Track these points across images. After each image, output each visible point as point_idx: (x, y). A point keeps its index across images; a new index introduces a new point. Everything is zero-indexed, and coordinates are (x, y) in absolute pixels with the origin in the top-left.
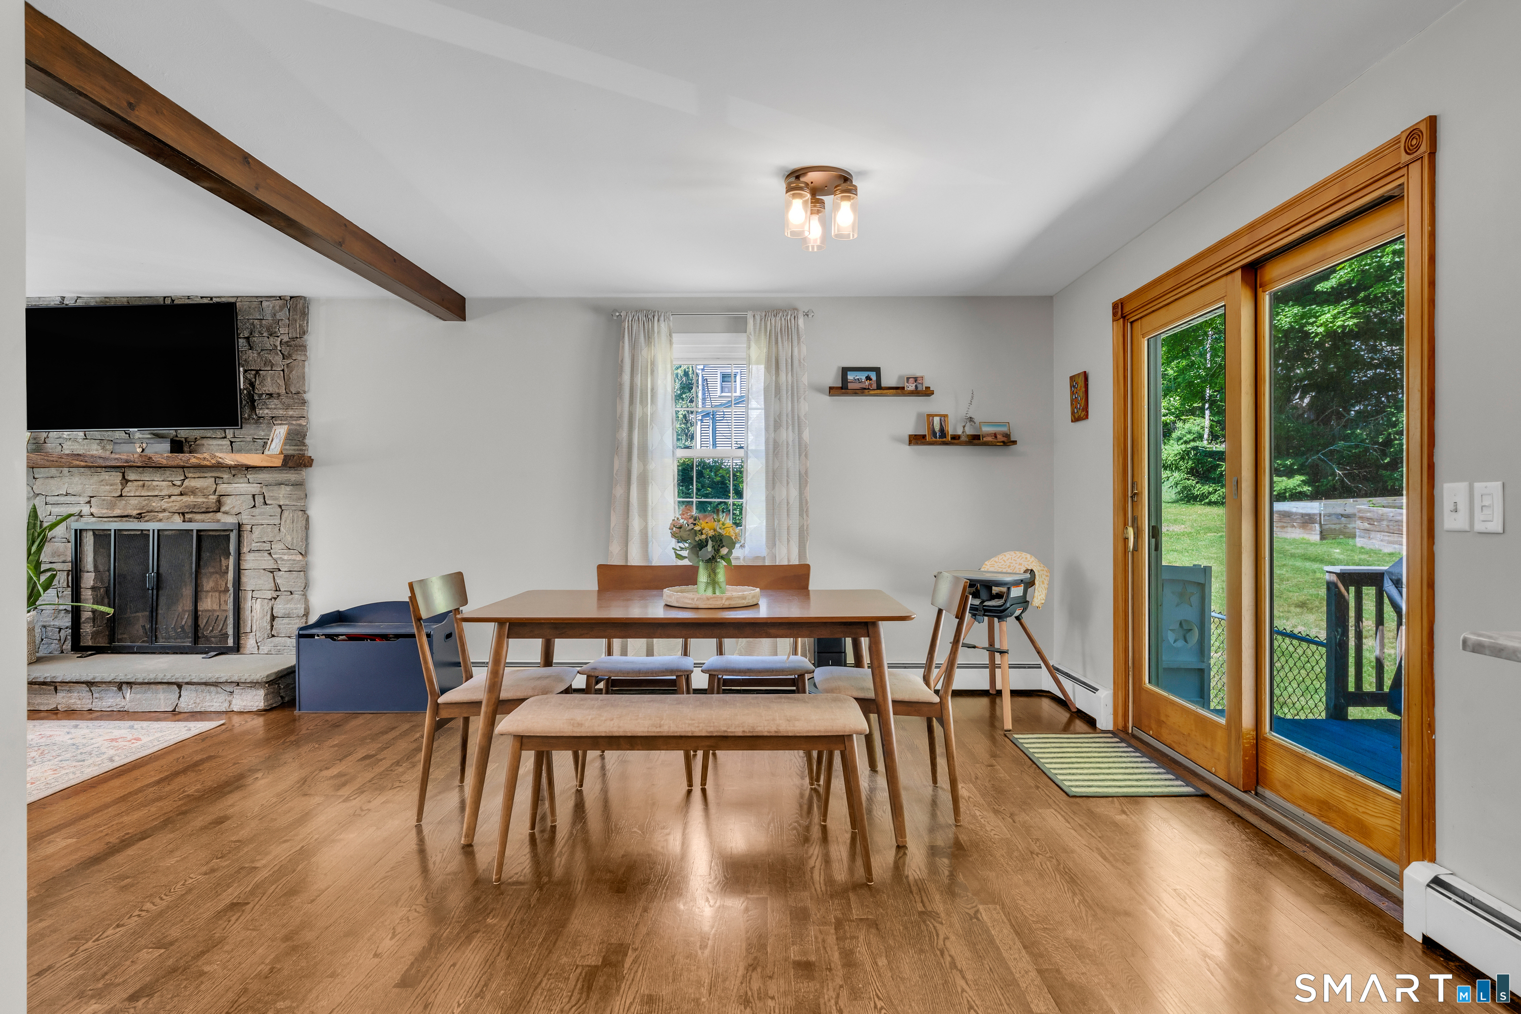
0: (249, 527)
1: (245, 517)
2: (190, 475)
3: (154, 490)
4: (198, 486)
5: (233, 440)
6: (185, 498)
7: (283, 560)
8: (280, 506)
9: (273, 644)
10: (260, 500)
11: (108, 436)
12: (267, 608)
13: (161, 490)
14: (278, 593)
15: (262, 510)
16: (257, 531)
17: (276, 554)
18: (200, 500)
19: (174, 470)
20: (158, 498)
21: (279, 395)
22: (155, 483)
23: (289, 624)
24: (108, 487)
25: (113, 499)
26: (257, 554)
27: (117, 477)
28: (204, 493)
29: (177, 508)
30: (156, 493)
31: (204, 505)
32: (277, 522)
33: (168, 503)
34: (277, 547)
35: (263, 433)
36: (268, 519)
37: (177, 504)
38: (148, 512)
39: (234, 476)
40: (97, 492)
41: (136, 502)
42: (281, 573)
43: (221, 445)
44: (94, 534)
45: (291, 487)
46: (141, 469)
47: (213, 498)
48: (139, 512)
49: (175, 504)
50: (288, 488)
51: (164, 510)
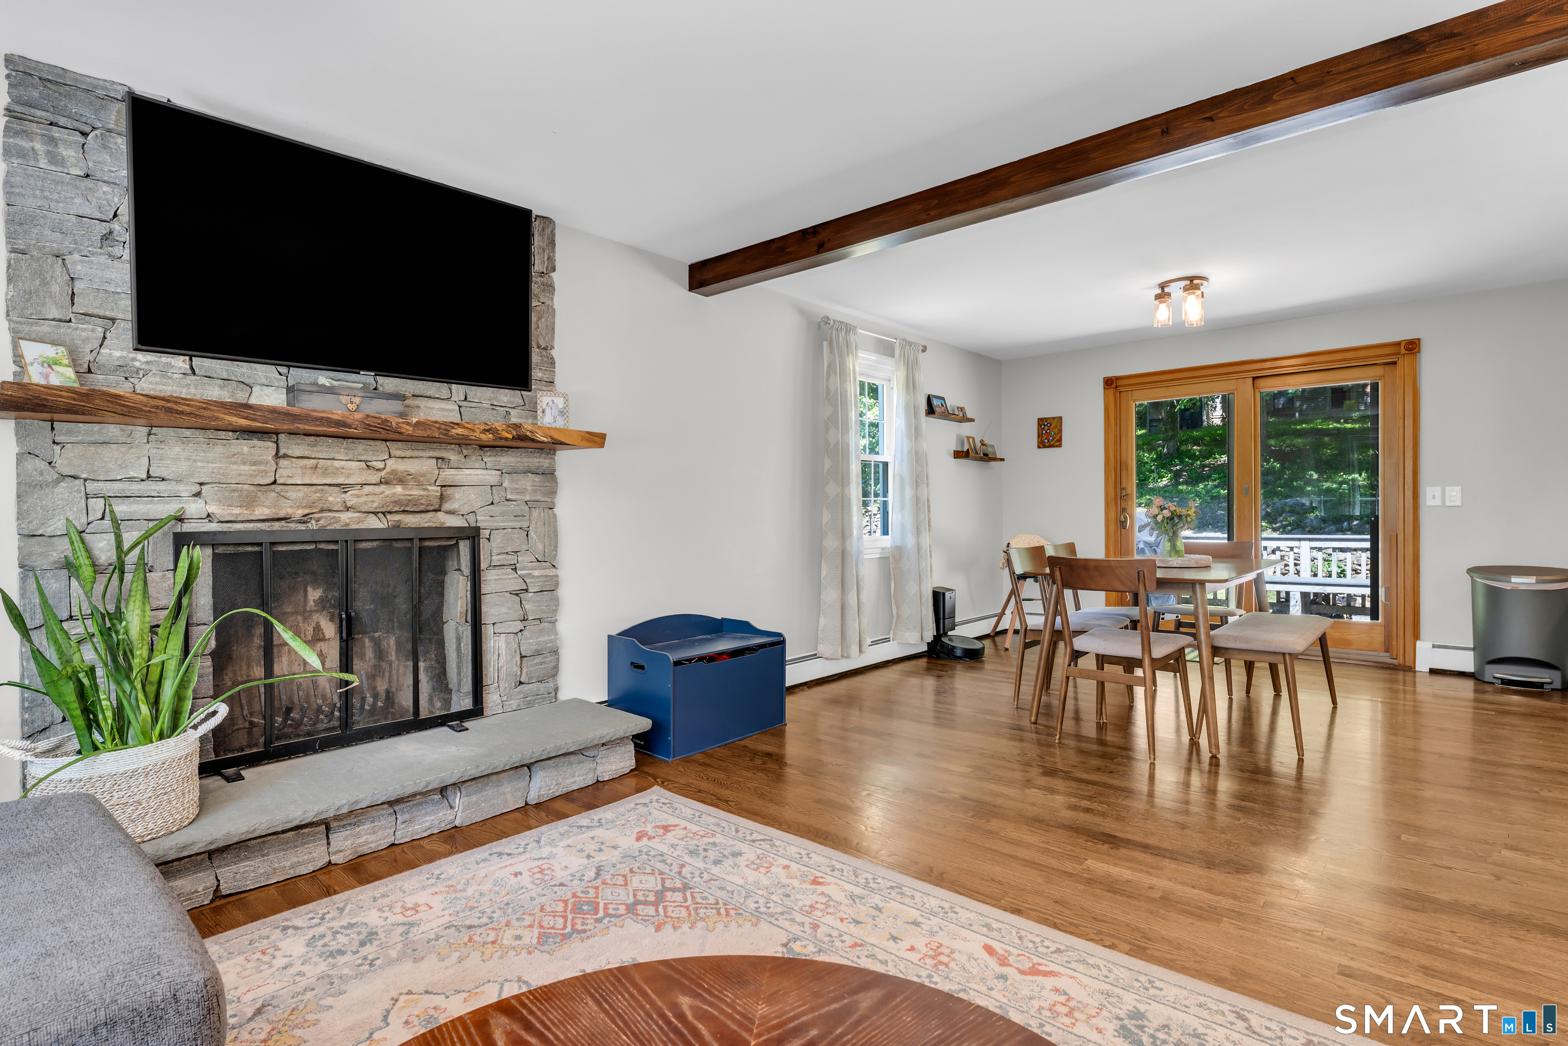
0: (487, 532)
1: (482, 518)
3: (333, 474)
4: (412, 471)
5: (461, 404)
6: (388, 491)
7: (532, 577)
8: (528, 503)
9: (522, 696)
10: (500, 494)
11: (243, 374)
12: (514, 645)
13: (349, 476)
14: (526, 623)
15: (504, 508)
16: (497, 538)
17: (524, 568)
18: (416, 492)
19: (371, 442)
20: (340, 488)
22: (337, 464)
23: (541, 664)
24: (246, 468)
25: (252, 488)
26: (499, 571)
27: (264, 449)
28: (418, 480)
29: (375, 505)
30: (340, 481)
31: (423, 501)
32: (525, 525)
33: (358, 496)
34: (525, 559)
35: (505, 399)
36: (511, 521)
37: (375, 498)
38: (322, 511)
39: (465, 457)
40: (223, 475)
41: (301, 494)
42: (530, 595)
43: (447, 410)
45: (536, 476)
46: (312, 438)
47: (435, 490)
48: (306, 511)
49: (370, 498)
50: (537, 478)
51: (353, 509)
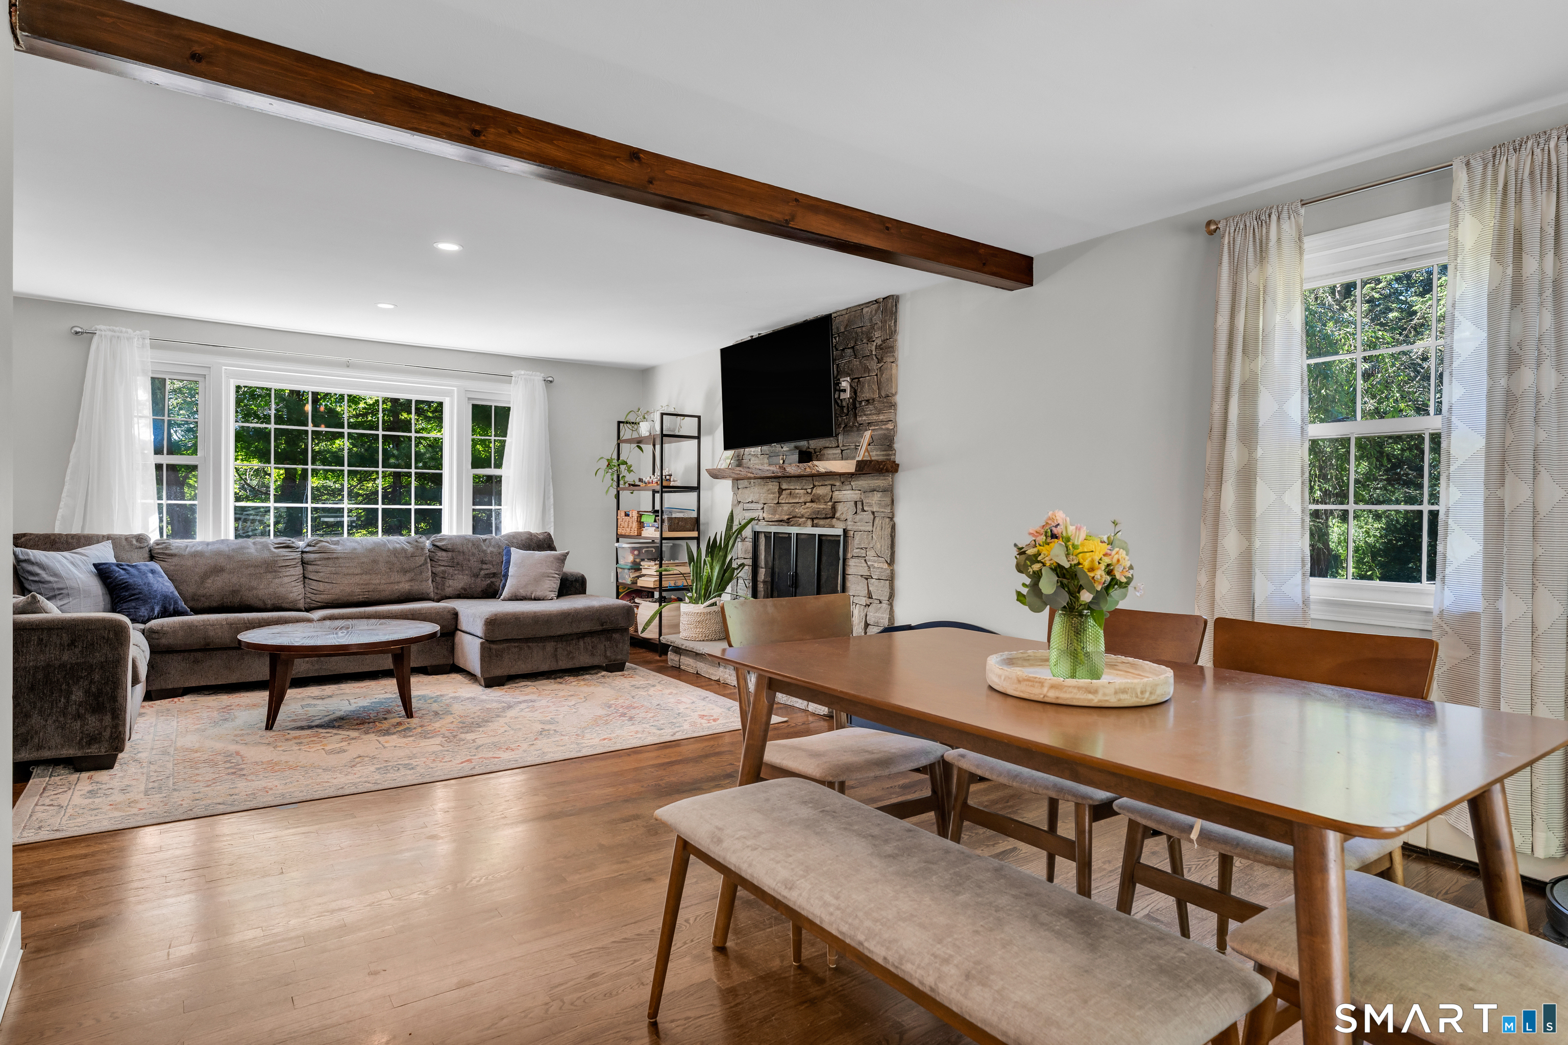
0: (852, 533)
1: (850, 523)
2: (816, 483)
3: (796, 497)
4: (822, 494)
5: (842, 448)
6: (813, 505)
7: (874, 568)
8: (873, 513)
10: (860, 506)
12: (863, 614)
14: (871, 601)
15: (861, 517)
16: (858, 536)
17: (870, 560)
18: (823, 506)
19: (809, 479)
20: (799, 505)
21: (873, 399)
22: (797, 492)
24: (772, 496)
25: (774, 505)
26: (857, 560)
27: (776, 487)
28: (825, 499)
29: (809, 514)
30: (797, 501)
31: (823, 512)
32: (870, 529)
33: (804, 509)
34: (871, 553)
36: (866, 526)
38: (793, 517)
39: (843, 483)
40: (767, 499)
41: (787, 508)
42: (873, 580)
43: (835, 454)
44: (765, 535)
45: (881, 493)
46: (790, 479)
47: (830, 505)
48: (788, 517)
49: (808, 510)
50: (879, 494)
51: (802, 517)
